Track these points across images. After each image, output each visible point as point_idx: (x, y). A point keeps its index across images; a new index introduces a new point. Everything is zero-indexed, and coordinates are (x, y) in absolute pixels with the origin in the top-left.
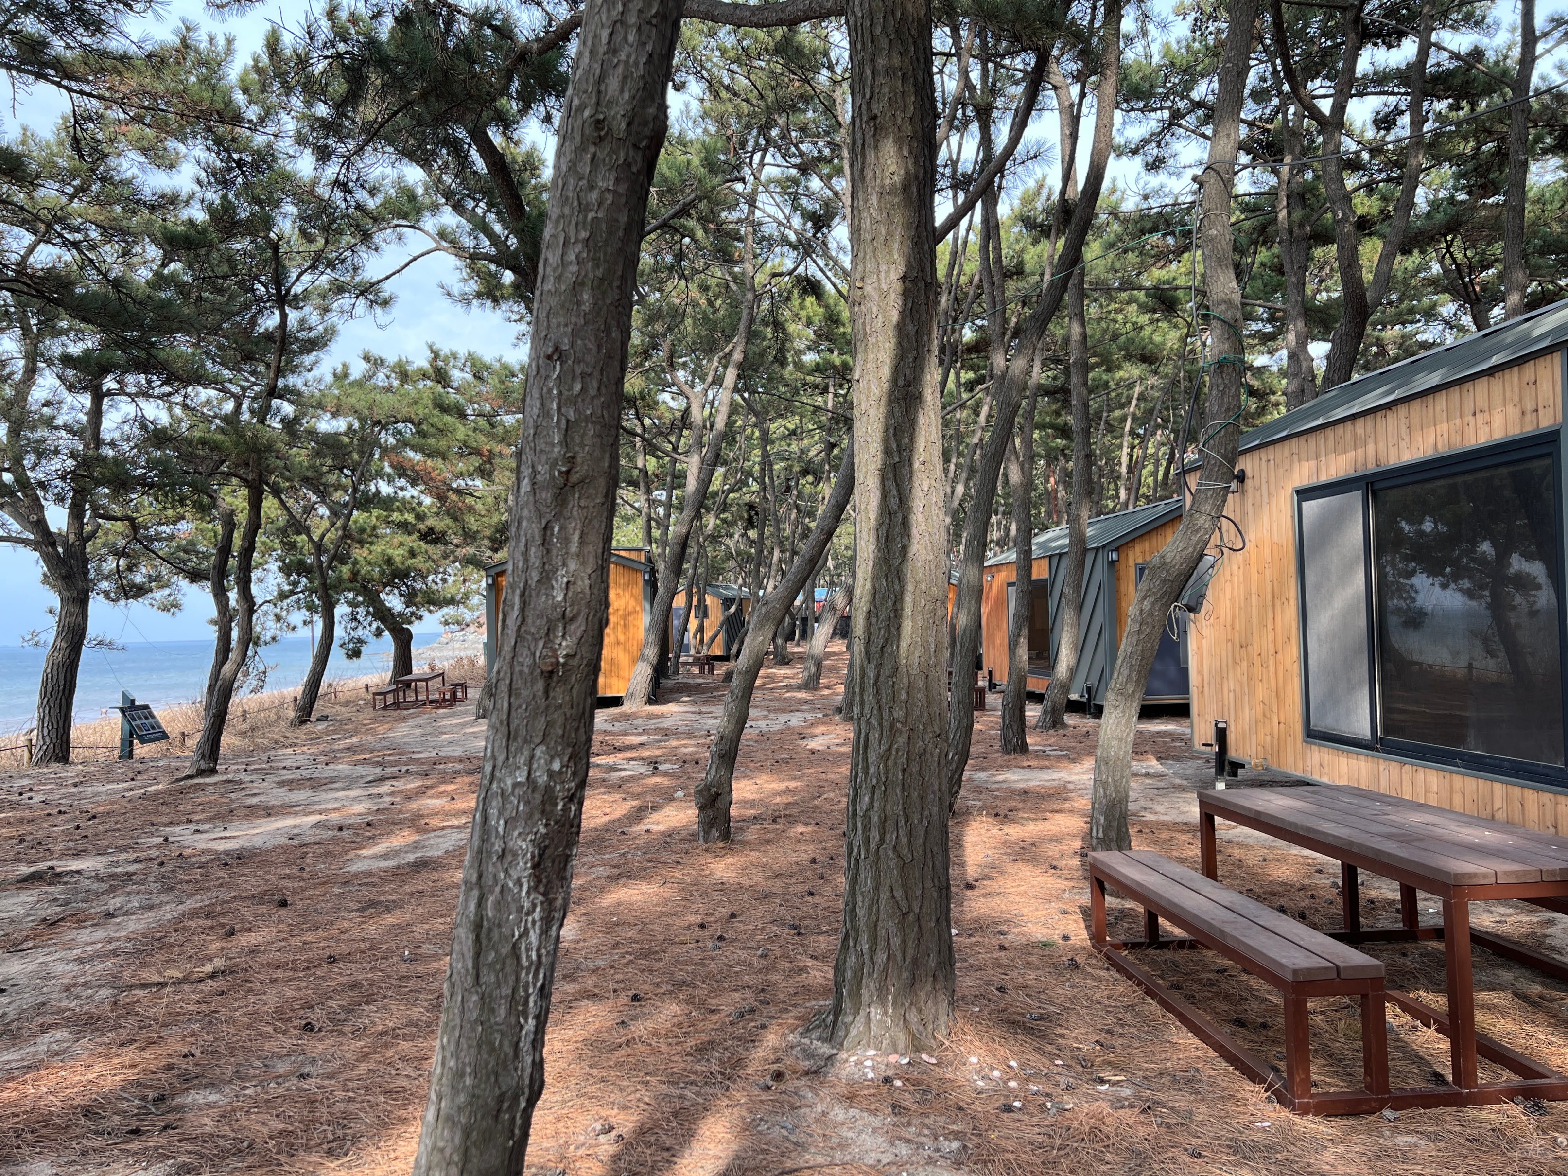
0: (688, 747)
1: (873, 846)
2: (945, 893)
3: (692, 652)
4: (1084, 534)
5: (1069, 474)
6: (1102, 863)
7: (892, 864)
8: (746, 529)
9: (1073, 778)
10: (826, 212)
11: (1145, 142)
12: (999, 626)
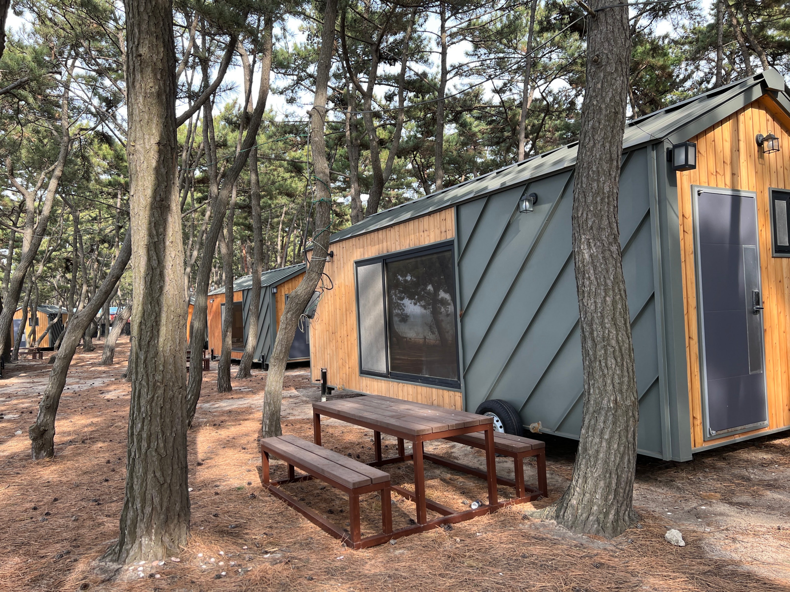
0: (26, 404)
1: (143, 450)
2: (185, 470)
3: (28, 346)
4: (260, 280)
5: (252, 249)
6: (267, 443)
7: (154, 459)
8: (64, 273)
9: (255, 402)
10: (115, 98)
11: (287, 89)
12: (217, 327)
